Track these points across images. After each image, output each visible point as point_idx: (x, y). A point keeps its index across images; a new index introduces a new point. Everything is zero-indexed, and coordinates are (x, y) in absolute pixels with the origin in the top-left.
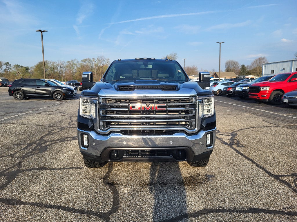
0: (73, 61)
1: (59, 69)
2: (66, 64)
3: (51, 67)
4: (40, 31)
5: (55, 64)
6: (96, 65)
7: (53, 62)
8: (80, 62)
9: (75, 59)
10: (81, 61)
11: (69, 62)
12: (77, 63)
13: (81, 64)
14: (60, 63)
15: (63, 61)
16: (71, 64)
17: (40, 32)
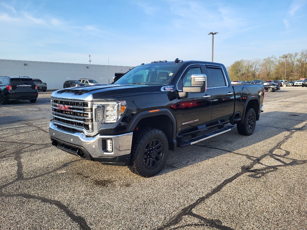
0: (270, 58)
1: (254, 67)
2: (262, 62)
3: (246, 67)
4: (212, 33)
5: (250, 63)
6: (298, 60)
7: (248, 60)
8: (278, 59)
9: (273, 56)
10: (280, 57)
11: (265, 59)
12: (274, 60)
13: (280, 60)
14: (255, 61)
15: (259, 59)
16: (268, 62)
17: (212, 35)
